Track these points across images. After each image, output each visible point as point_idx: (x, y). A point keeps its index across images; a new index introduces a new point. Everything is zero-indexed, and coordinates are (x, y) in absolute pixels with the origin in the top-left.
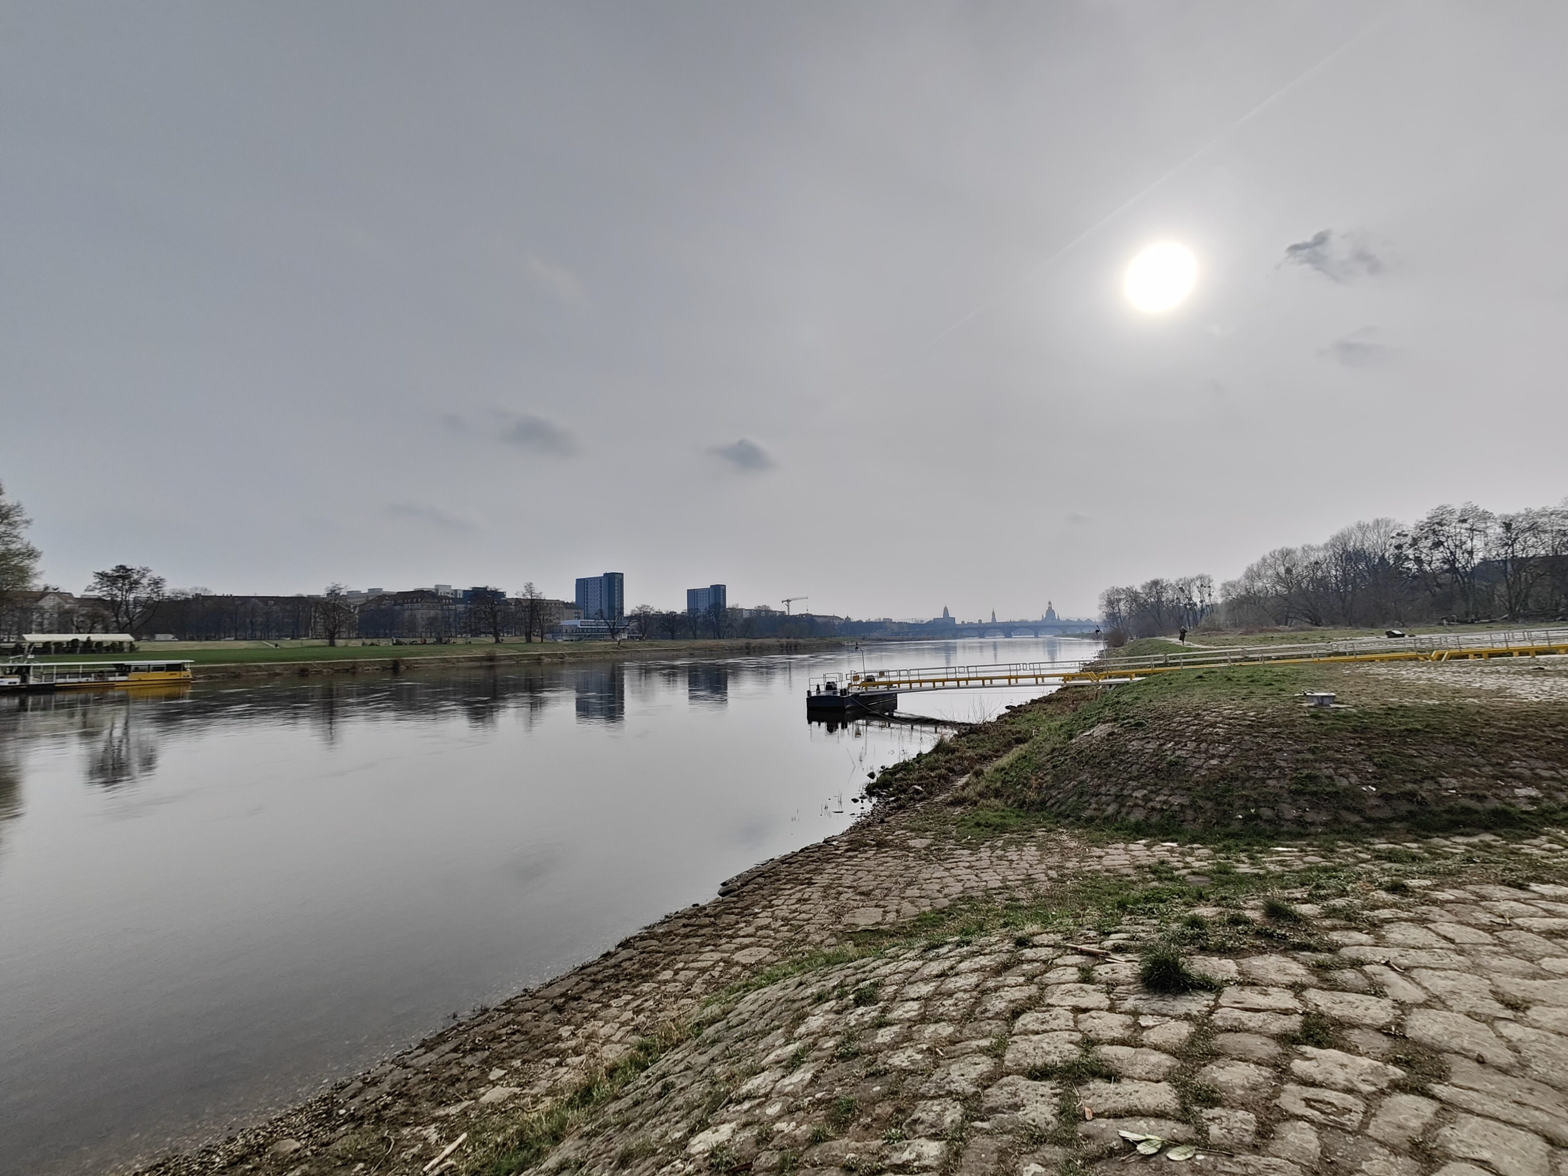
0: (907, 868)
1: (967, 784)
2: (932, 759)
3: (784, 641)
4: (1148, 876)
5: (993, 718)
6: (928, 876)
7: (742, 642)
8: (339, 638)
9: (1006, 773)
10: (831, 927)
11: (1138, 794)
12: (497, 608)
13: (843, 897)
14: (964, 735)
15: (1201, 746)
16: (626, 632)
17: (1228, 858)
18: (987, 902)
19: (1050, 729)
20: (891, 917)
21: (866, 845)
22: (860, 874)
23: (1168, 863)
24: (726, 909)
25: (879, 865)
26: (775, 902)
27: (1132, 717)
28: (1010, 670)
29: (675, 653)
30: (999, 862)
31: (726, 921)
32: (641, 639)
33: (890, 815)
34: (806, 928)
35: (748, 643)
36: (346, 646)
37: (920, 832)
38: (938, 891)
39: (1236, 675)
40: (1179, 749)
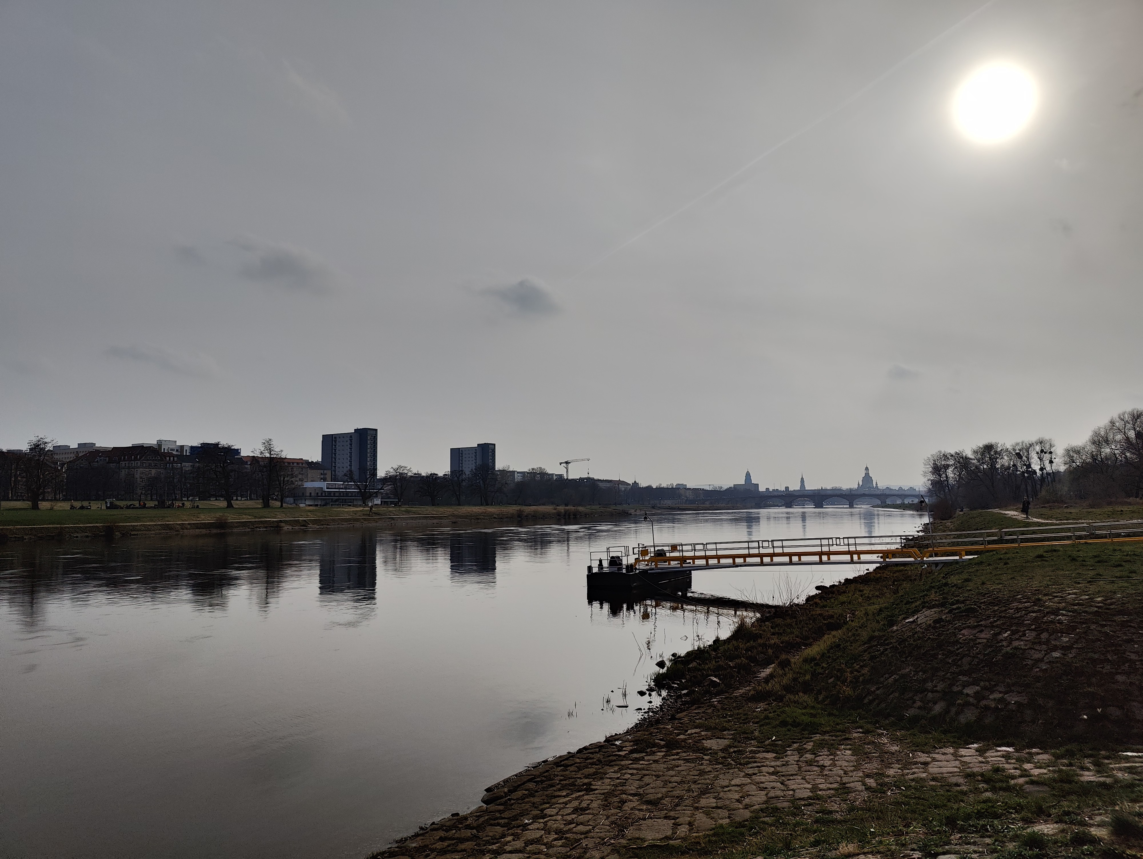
0: (702, 773)
1: (771, 676)
2: (730, 646)
3: (562, 508)
4: (980, 786)
5: (801, 600)
6: (726, 783)
7: (513, 509)
8: (43, 500)
9: (817, 665)
10: (612, 842)
11: (969, 691)
12: (230, 467)
13: (627, 807)
14: (767, 619)
15: (1042, 636)
16: (380, 496)
17: (1071, 765)
18: (794, 815)
19: (867, 614)
20: (682, 831)
21: (655, 745)
22: (646, 779)
23: (1004, 770)
24: (490, 819)
25: (669, 769)
26: (548, 812)
27: (963, 602)
28: (821, 546)
29: (435, 521)
30: (808, 768)
31: (491, 834)
32: (396, 504)
33: (682, 711)
34: (584, 843)
35: (520, 510)
36: (52, 509)
37: (716, 732)
38: (738, 801)
39: (1081, 554)
40: (1017, 639)
